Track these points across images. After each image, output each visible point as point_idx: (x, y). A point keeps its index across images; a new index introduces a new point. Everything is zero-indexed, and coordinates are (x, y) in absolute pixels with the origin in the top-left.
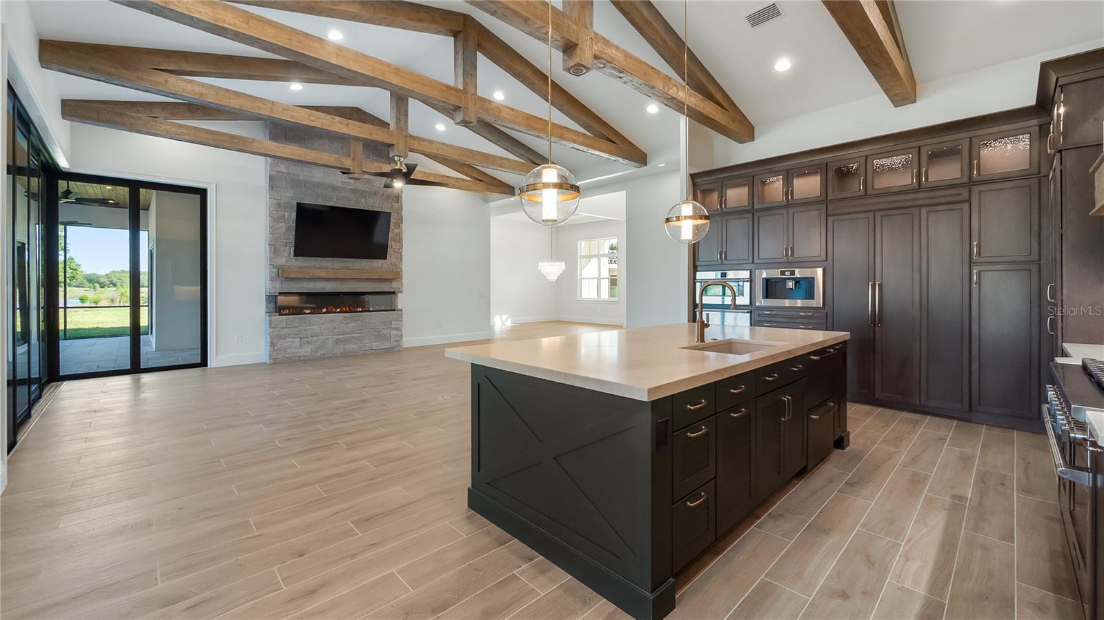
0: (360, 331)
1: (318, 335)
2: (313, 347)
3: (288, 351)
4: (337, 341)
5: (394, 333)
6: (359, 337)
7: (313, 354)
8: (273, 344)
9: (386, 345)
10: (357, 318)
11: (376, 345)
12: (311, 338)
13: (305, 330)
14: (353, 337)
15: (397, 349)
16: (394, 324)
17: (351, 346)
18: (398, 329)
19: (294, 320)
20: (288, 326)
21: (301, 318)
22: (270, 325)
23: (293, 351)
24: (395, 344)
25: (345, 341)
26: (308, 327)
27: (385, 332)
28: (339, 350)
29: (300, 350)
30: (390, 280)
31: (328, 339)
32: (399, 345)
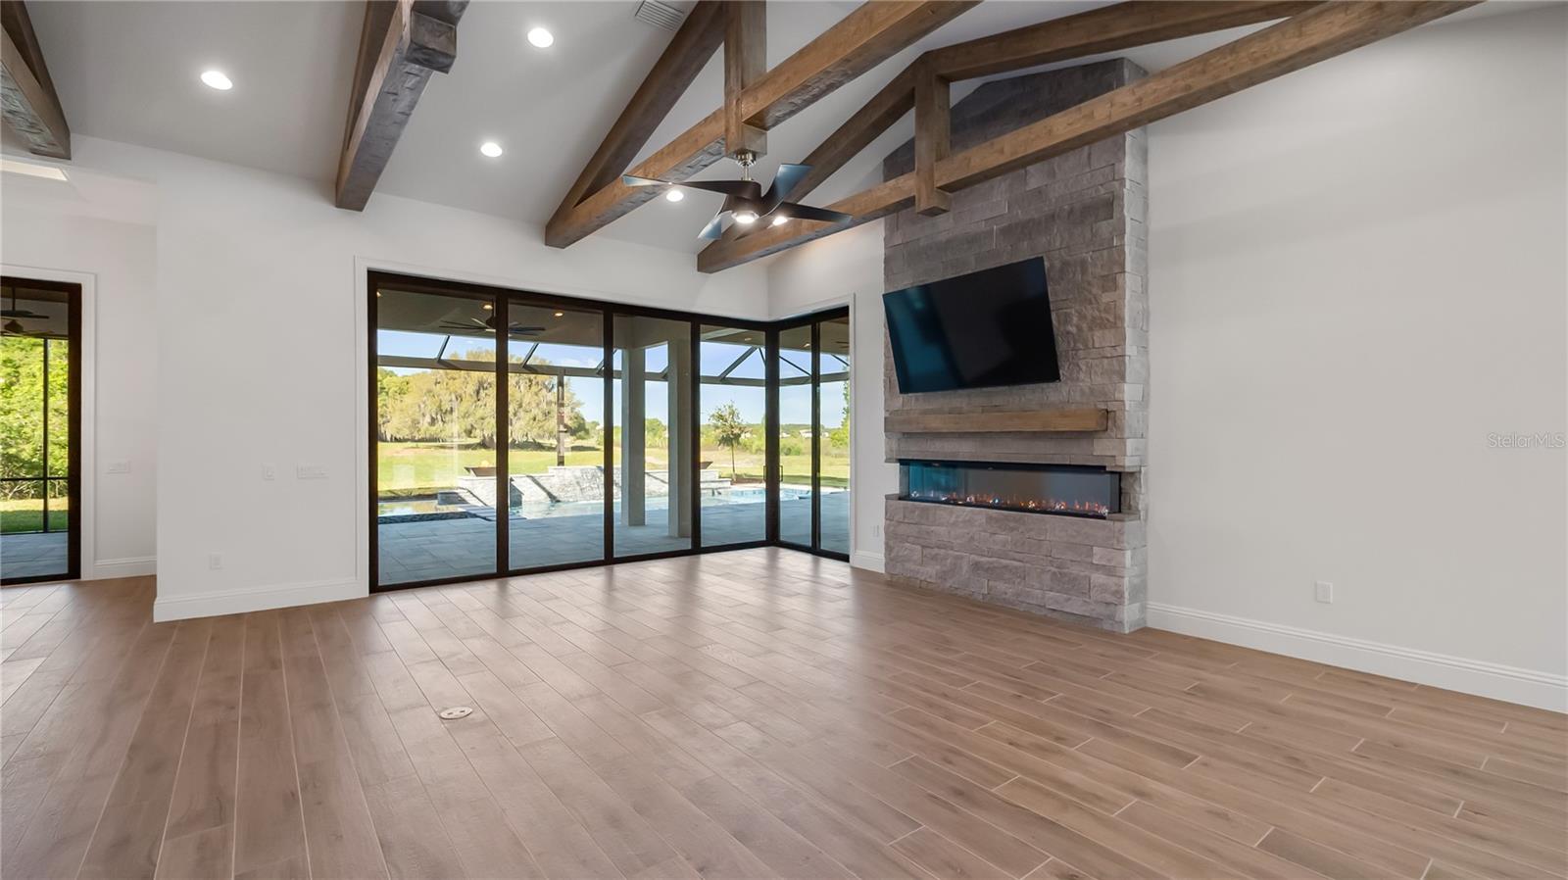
0: (1017, 556)
1: (945, 547)
2: (938, 567)
3: (907, 565)
4: (976, 566)
5: (1098, 578)
6: (1016, 568)
7: (939, 581)
8: (889, 549)
9: (1076, 606)
10: (1012, 525)
11: (1053, 599)
12: (936, 550)
13: (928, 533)
14: (1006, 567)
15: (1107, 626)
16: (1099, 555)
17: (1001, 586)
18: (1111, 571)
19: (914, 512)
20: (906, 521)
21: (923, 509)
22: (886, 513)
23: (913, 567)
24: (1101, 610)
25: (991, 571)
26: (933, 528)
27: (1075, 570)
28: (980, 587)
29: (922, 569)
30: (1087, 435)
31: (962, 558)
32: (1111, 617)
